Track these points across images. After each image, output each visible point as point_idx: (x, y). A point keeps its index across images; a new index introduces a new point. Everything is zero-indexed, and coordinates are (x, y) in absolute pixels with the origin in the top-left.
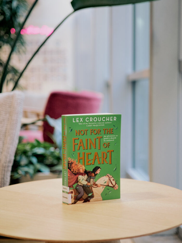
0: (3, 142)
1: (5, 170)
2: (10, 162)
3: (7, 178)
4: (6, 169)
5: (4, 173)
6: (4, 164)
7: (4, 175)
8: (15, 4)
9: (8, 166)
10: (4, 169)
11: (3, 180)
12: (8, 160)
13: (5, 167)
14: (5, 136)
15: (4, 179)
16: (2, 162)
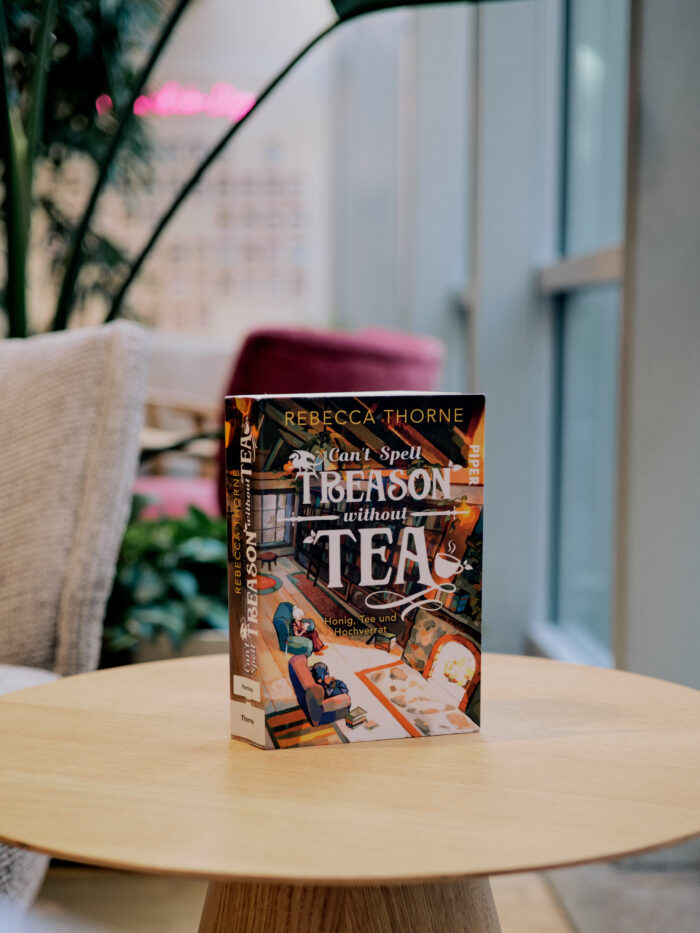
0: (76, 514)
1: (81, 615)
2: (98, 585)
3: (89, 646)
4: (86, 611)
5: (80, 624)
6: (80, 595)
7: (78, 632)
9: (93, 602)
10: (78, 610)
11: (74, 651)
12: (93, 577)
13: (81, 605)
14: (82, 491)
15: (77, 647)
16: (72, 585)
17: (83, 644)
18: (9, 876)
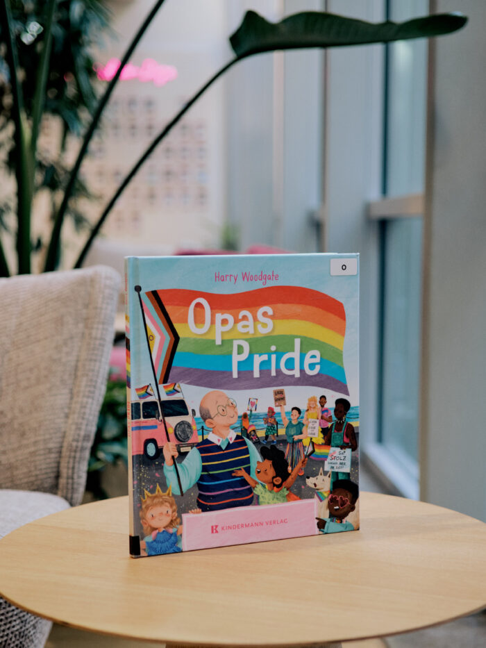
0: (71, 393)
1: (75, 457)
2: (86, 438)
3: (79, 477)
4: (78, 455)
5: (74, 463)
6: (74, 444)
7: (73, 468)
8: (76, 10)
9: (83, 449)
10: (73, 454)
11: (70, 481)
12: (82, 433)
13: (75, 451)
14: (76, 376)
15: (72, 478)
16: (69, 438)
17: (75, 476)
18: (34, 631)
